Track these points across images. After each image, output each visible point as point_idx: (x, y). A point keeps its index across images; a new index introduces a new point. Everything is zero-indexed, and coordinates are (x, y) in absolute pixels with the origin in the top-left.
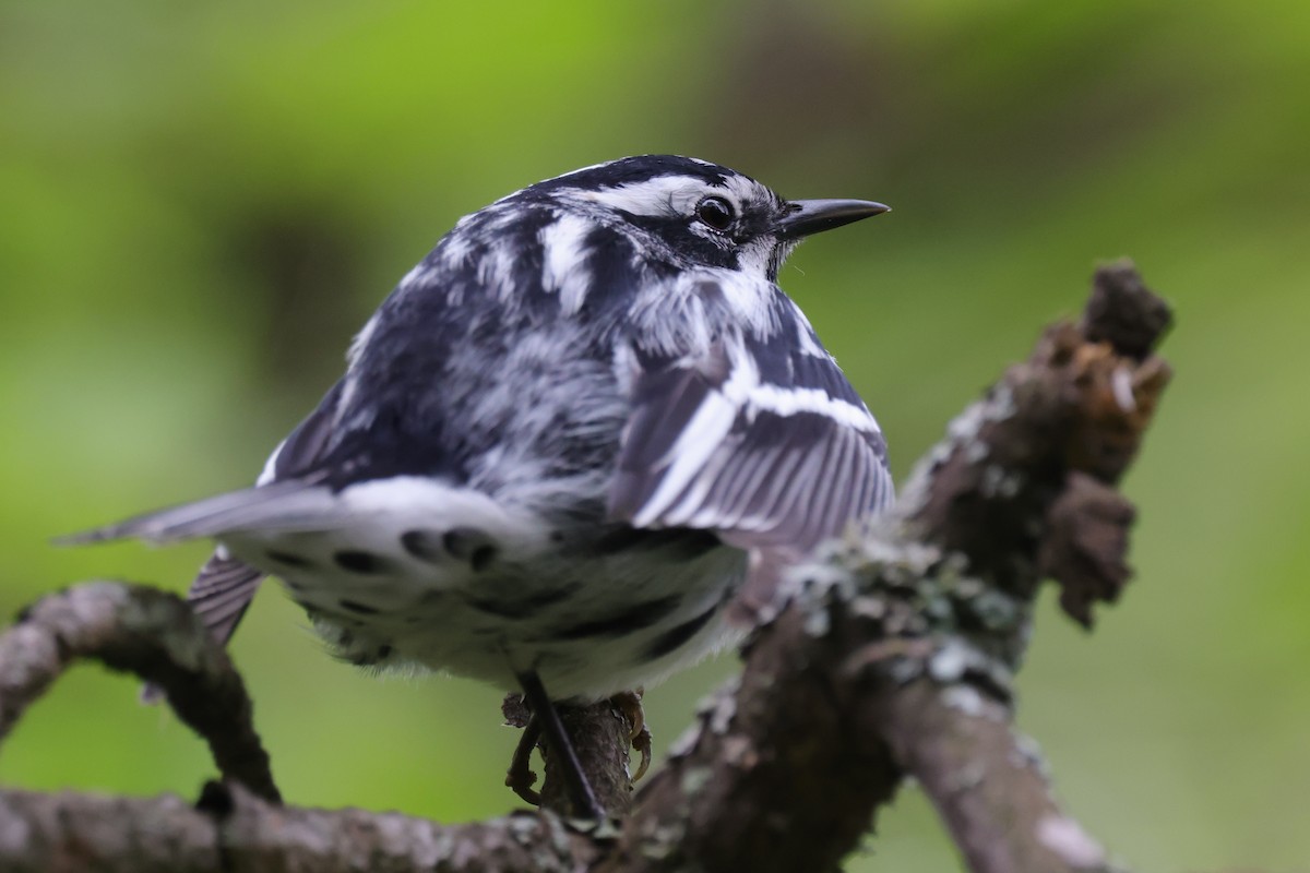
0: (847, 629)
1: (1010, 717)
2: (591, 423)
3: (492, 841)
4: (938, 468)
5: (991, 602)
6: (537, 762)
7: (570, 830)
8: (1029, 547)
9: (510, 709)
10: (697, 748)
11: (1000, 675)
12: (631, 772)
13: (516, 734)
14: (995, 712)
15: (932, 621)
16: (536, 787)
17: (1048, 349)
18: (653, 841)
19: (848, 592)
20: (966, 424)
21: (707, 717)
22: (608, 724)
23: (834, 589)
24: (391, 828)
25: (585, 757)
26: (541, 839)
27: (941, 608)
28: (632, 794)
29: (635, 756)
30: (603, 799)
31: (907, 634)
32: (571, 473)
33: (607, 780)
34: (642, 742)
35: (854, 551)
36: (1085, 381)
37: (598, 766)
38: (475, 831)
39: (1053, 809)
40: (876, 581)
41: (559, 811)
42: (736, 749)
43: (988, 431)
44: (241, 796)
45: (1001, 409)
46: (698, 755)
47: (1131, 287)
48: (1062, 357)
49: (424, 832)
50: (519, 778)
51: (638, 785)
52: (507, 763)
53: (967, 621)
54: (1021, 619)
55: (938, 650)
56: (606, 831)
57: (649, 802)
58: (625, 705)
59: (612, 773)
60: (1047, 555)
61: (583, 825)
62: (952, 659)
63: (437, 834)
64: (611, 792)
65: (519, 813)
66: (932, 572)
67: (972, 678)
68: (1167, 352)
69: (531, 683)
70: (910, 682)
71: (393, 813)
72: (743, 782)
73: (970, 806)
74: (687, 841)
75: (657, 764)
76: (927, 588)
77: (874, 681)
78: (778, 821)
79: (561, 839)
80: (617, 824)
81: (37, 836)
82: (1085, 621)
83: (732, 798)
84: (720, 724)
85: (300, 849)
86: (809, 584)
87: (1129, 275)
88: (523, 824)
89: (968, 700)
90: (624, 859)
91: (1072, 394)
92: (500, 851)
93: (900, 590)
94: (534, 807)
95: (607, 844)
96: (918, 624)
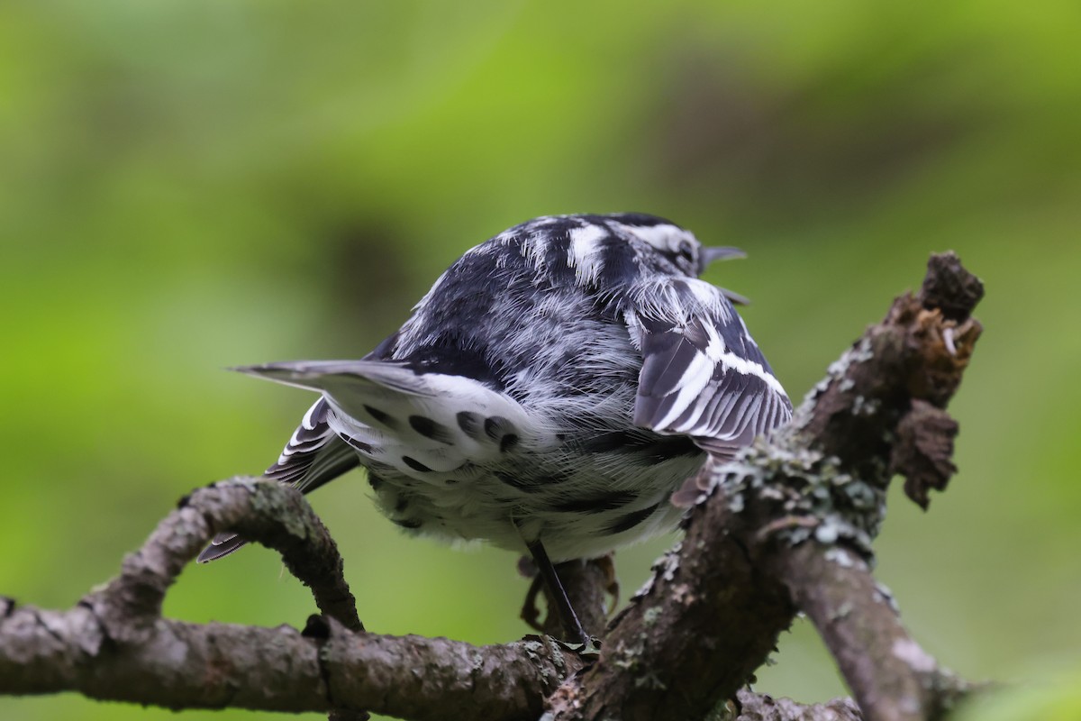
0: (757, 508)
1: (870, 569)
2: (590, 362)
3: (511, 658)
4: (819, 394)
5: (857, 489)
6: (541, 603)
7: (564, 649)
8: (885, 451)
9: (524, 566)
10: (653, 590)
11: (864, 539)
12: (606, 608)
13: (525, 583)
14: (862, 565)
15: (817, 502)
16: (541, 619)
17: (896, 313)
18: (623, 657)
19: (757, 483)
20: (839, 366)
21: (660, 570)
22: (591, 576)
23: (748, 480)
24: (440, 648)
25: (574, 600)
26: (545, 656)
27: (822, 493)
28: (607, 624)
29: (609, 598)
30: (587, 628)
31: (799, 512)
32: (576, 394)
33: (590, 615)
34: (613, 589)
35: (762, 455)
36: (922, 335)
37: (584, 605)
38: (498, 650)
39: (903, 633)
40: (777, 475)
41: (557, 637)
42: (679, 592)
43: (855, 370)
44: (335, 626)
45: (863, 355)
46: (653, 596)
47: (954, 269)
48: (907, 318)
49: (463, 651)
50: (529, 613)
51: (611, 618)
52: (520, 602)
53: (841, 503)
54: (879, 501)
55: (822, 523)
56: (590, 650)
57: (620, 630)
58: (604, 564)
59: (593, 610)
60: (896, 457)
61: (574, 647)
62: (830, 531)
63: (472, 653)
64: (593, 623)
65: (528, 638)
66: (816, 468)
67: (843, 542)
68: (978, 315)
69: (537, 549)
70: (801, 544)
71: (440, 638)
72: (685, 615)
73: (842, 629)
74: (645, 656)
75: (624, 603)
76: (812, 479)
77: (776, 544)
78: (710, 643)
79: (559, 656)
80: (597, 645)
81: (193, 654)
82: (924, 504)
83: (677, 626)
84: (669, 576)
85: (376, 662)
86: (731, 476)
87: (953, 260)
88: (532, 645)
89: (843, 557)
90: (602, 669)
91: (913, 344)
92: (516, 664)
93: (793, 481)
94: (540, 634)
95: (591, 658)
96: (807, 505)
